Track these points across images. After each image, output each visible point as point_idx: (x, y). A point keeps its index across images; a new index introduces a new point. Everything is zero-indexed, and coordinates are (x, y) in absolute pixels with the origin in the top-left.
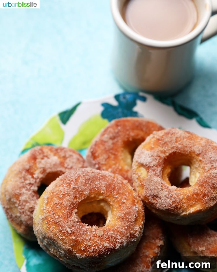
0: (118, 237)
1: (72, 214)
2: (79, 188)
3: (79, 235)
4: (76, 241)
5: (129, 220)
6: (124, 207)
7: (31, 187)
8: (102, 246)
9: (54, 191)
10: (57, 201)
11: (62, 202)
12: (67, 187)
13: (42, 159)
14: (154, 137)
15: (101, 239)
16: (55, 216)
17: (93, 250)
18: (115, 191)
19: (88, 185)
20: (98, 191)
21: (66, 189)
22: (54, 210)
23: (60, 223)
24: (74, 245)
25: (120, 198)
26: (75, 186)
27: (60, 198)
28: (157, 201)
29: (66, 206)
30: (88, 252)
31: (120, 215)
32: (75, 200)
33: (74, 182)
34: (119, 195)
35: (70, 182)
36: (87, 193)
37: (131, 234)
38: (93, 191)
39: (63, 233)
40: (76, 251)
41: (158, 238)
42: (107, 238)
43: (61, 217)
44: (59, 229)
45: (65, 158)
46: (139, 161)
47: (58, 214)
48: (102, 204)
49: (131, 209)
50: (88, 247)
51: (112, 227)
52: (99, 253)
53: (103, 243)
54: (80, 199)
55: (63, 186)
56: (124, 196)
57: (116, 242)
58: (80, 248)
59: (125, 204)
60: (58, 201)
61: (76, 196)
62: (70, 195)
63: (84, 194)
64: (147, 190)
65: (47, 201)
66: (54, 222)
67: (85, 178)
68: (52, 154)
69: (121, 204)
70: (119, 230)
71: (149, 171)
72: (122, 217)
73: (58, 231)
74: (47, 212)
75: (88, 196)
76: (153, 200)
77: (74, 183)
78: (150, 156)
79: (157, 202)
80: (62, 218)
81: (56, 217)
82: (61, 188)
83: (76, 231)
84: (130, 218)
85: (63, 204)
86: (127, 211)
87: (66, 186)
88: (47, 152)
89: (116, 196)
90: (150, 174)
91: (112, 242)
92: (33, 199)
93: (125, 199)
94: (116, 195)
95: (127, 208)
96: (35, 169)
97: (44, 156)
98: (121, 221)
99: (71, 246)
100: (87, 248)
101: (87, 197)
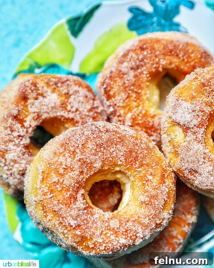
0: (140, 231)
1: (76, 197)
2: (86, 159)
3: (86, 228)
4: (82, 237)
5: (155, 207)
6: (149, 186)
7: (21, 140)
8: (117, 242)
9: (52, 162)
10: (56, 179)
11: (63, 181)
12: (70, 157)
13: (36, 99)
14: (196, 78)
15: (116, 232)
16: (53, 201)
17: (105, 247)
18: (137, 162)
19: (100, 154)
20: (114, 162)
21: (69, 160)
22: (52, 192)
23: (60, 212)
24: (79, 241)
25: (144, 172)
26: (82, 157)
27: (61, 174)
28: (195, 176)
29: (68, 186)
30: (98, 250)
31: (142, 198)
32: (81, 177)
33: (81, 148)
34: (143, 168)
35: (75, 150)
36: (98, 165)
37: (157, 224)
38: (106, 162)
39: (64, 226)
40: (82, 247)
41: (190, 213)
42: (125, 232)
43: (61, 203)
44: (59, 220)
45: (68, 95)
46: (174, 117)
47: (57, 198)
48: (119, 176)
49: (159, 190)
50: (98, 243)
51: (132, 216)
52: (112, 250)
53: (118, 239)
54: (88, 174)
55: (64, 156)
56: (150, 169)
57: (137, 237)
58: (87, 245)
59: (151, 182)
60: (58, 178)
61: (82, 171)
62: (74, 169)
63: (94, 167)
64: (182, 162)
65: (42, 177)
66: (51, 209)
67: (96, 143)
68: (49, 90)
69: (144, 182)
70: (141, 221)
71: (187, 134)
72: (146, 203)
73: (58, 222)
74: (42, 193)
75: (99, 169)
76: (190, 176)
77: (80, 151)
78: (190, 111)
79: (195, 178)
80: (63, 205)
81: (55, 202)
82: (61, 159)
83: (82, 223)
84: (157, 203)
85: (64, 183)
86: (153, 193)
87: (69, 155)
88: (43, 87)
89: (139, 170)
90: (188, 139)
91: (131, 237)
92: (24, 157)
93: (151, 174)
94: (139, 167)
95: (154, 189)
96: (27, 113)
97: (39, 94)
98: (144, 207)
99: (75, 242)
100: (96, 245)
101: (97, 170)
